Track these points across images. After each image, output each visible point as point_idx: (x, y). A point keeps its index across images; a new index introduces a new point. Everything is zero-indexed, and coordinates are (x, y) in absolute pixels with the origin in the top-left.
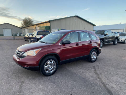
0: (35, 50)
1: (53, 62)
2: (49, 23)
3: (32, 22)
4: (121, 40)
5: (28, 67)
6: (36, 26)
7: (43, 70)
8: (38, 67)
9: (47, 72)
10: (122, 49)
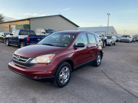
0: (47, 56)
1: (67, 69)
2: (28, 21)
3: (2, 18)
4: (108, 43)
5: (40, 78)
6: (10, 23)
7: (58, 80)
8: (54, 76)
9: (62, 82)
10: (112, 52)
